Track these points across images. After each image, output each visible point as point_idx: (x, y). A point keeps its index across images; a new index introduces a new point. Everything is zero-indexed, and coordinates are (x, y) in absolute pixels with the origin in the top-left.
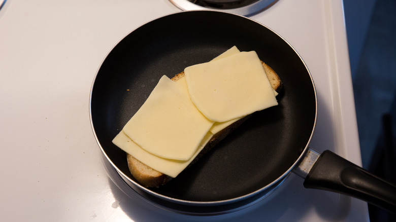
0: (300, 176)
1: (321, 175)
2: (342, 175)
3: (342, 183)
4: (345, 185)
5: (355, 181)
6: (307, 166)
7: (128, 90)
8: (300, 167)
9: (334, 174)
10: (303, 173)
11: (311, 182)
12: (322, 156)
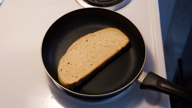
0: (138, 84)
1: (147, 83)
2: (158, 83)
3: (157, 87)
4: (159, 88)
5: (163, 85)
6: (141, 79)
7: (59, 44)
8: (138, 79)
9: (154, 83)
10: (139, 82)
11: (143, 86)
12: (148, 74)
